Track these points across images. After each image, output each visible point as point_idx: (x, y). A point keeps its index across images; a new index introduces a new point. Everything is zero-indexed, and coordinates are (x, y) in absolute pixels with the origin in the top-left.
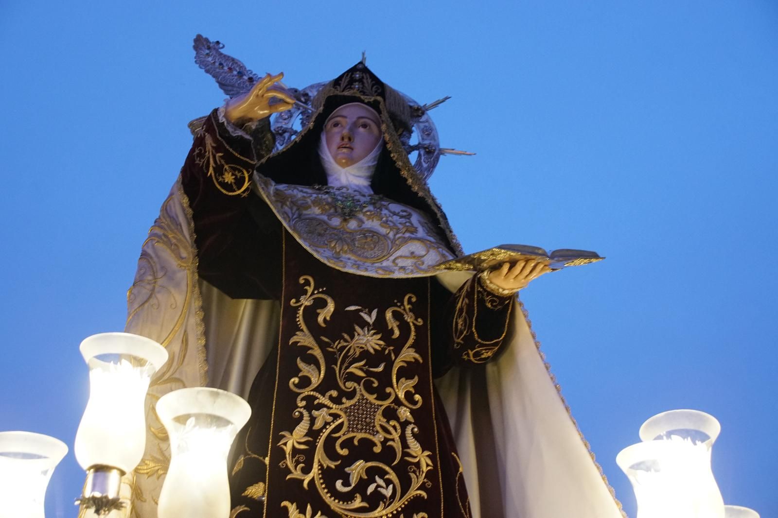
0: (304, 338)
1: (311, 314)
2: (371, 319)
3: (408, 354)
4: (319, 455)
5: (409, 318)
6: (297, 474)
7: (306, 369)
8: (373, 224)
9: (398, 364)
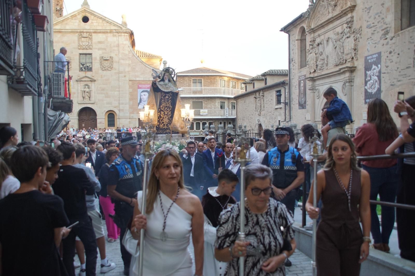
0: (162, 97)
1: (163, 95)
2: (167, 95)
3: (170, 98)
4: (163, 107)
5: (171, 94)
6: (162, 109)
7: (162, 100)
8: (168, 86)
9: (169, 99)
